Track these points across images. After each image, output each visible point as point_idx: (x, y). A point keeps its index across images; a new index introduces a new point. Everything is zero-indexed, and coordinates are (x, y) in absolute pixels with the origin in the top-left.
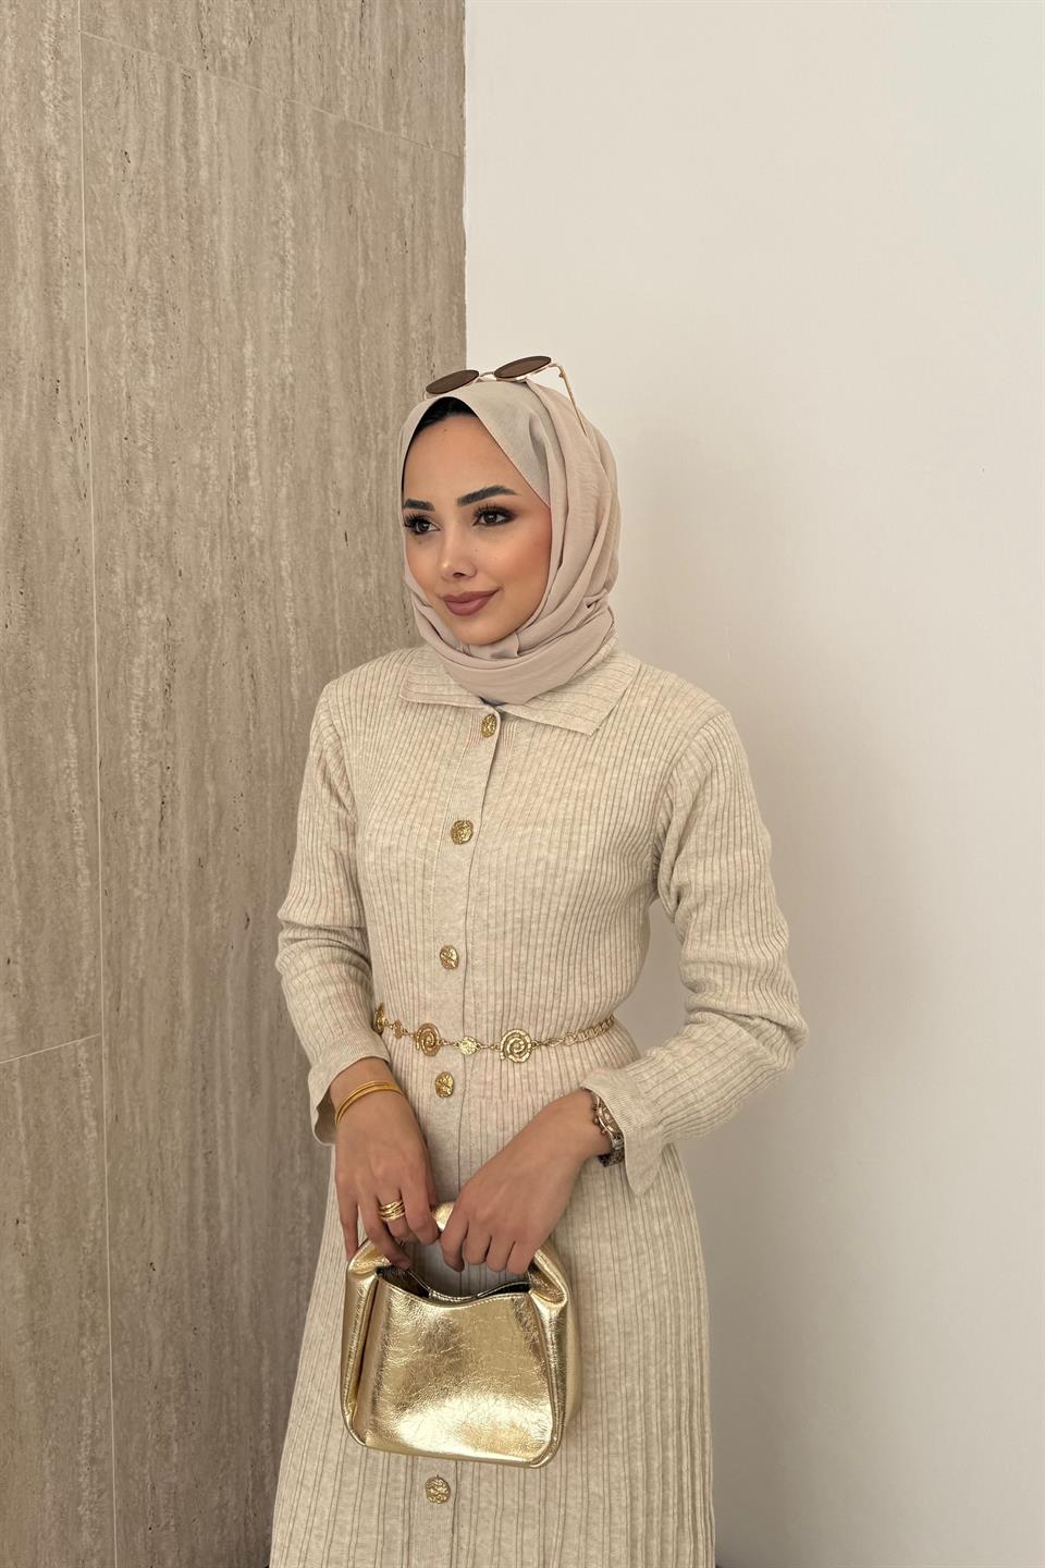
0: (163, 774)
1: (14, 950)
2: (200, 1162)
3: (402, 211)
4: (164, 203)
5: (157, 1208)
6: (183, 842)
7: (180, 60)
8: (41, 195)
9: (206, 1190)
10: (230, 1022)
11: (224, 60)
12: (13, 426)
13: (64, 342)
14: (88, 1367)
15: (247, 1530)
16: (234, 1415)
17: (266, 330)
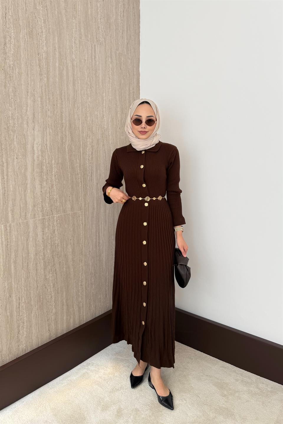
0: (92, 168)
1: (70, 195)
2: (97, 234)
3: (129, 69)
4: (91, 68)
5: (91, 241)
6: (95, 180)
7: (93, 43)
8: (73, 67)
9: (98, 239)
10: (102, 211)
11: (100, 43)
12: (69, 107)
13: (76, 92)
14: (81, 268)
15: (104, 304)
16: (102, 282)
17: (107, 91)
